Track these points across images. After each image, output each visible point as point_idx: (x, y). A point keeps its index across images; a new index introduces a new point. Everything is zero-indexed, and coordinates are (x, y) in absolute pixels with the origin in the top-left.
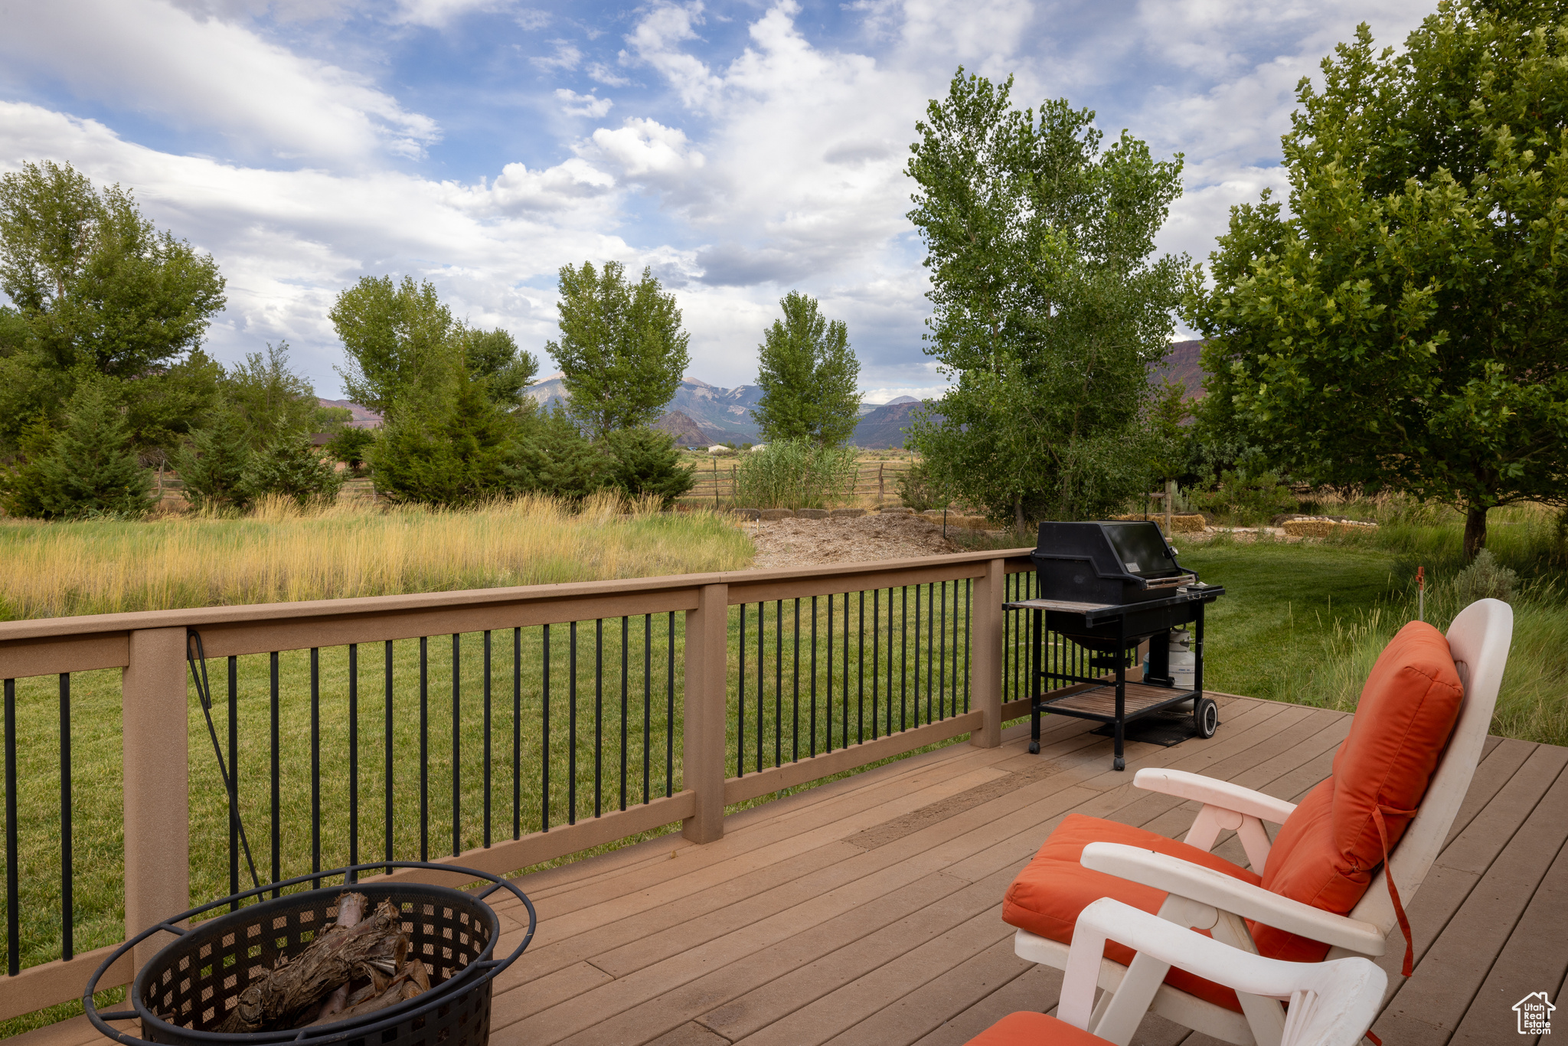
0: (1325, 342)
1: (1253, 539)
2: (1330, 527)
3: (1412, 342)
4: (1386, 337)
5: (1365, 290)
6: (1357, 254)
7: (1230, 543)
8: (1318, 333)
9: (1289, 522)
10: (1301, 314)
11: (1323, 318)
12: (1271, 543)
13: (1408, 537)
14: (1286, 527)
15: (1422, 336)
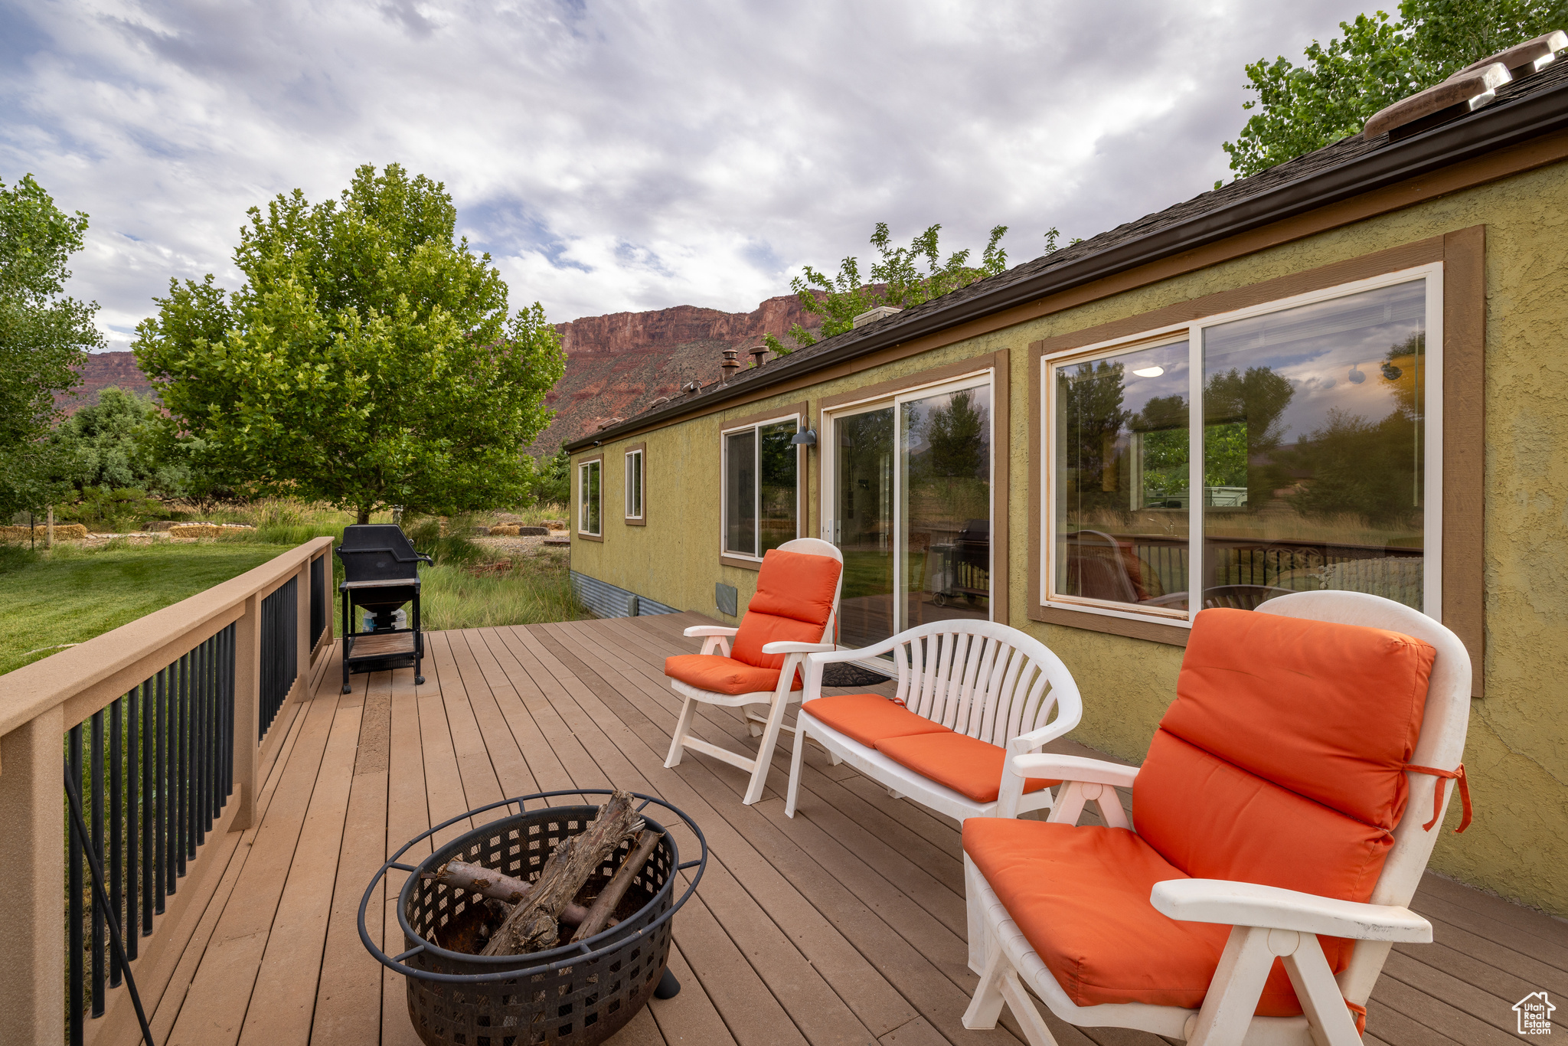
0: (295, 400)
1: (148, 542)
2: (213, 530)
3: (354, 409)
4: (334, 402)
5: (323, 371)
6: (311, 347)
7: (126, 547)
8: (289, 394)
9: (176, 527)
10: (274, 380)
11: (294, 384)
12: (164, 545)
13: (287, 533)
14: (172, 531)
15: (360, 405)
